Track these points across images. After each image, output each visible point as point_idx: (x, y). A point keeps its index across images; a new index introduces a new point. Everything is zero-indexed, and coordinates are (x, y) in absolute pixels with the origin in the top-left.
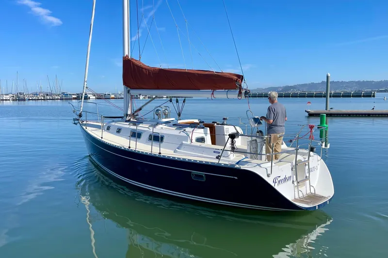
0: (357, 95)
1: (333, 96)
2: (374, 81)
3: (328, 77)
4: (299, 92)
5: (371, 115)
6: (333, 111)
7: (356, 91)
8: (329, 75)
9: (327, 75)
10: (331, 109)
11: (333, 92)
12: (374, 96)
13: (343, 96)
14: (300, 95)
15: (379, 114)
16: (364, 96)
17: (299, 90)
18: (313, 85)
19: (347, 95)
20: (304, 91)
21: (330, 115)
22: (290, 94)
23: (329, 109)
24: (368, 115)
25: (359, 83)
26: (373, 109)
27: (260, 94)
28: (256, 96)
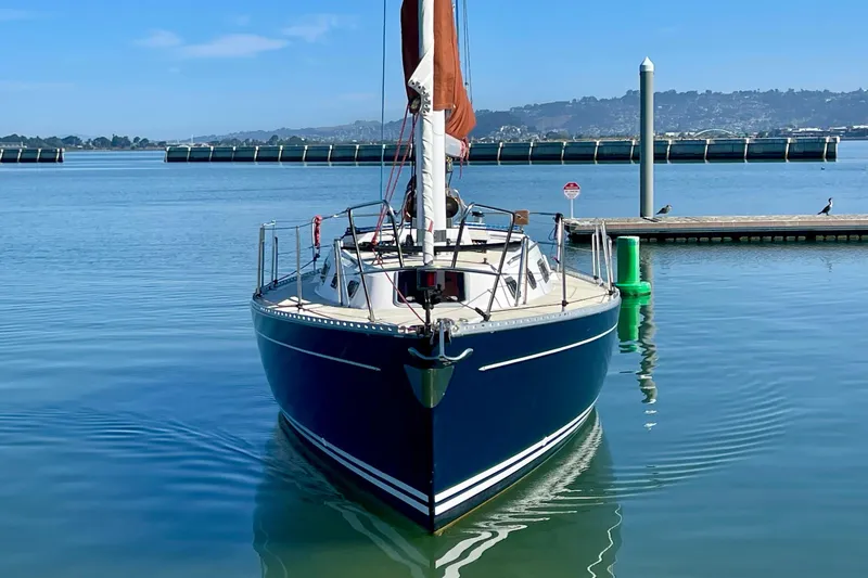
0: (769, 152)
1: (675, 157)
2: (832, 91)
3: (643, 74)
4: (535, 138)
5: (820, 238)
6: (672, 221)
7: (761, 134)
8: (650, 66)
9: (642, 67)
10: (663, 211)
11: (671, 138)
12: (831, 156)
13: (715, 157)
14: (539, 151)
15: (848, 233)
16: (794, 157)
17: (532, 129)
18: (589, 108)
19: (728, 153)
20: (557, 136)
21: (658, 239)
22: (496, 146)
23: (651, 213)
24: (808, 238)
25: (771, 98)
26: (826, 210)
27: (367, 148)
28: (351, 159)
